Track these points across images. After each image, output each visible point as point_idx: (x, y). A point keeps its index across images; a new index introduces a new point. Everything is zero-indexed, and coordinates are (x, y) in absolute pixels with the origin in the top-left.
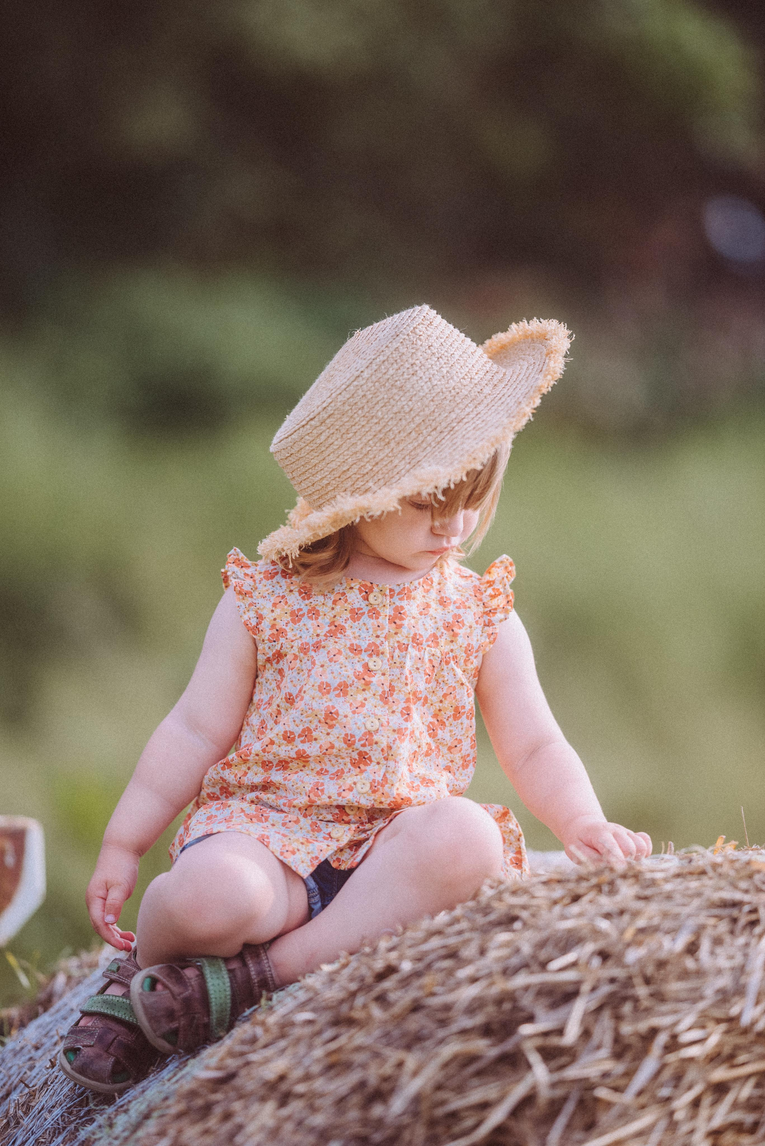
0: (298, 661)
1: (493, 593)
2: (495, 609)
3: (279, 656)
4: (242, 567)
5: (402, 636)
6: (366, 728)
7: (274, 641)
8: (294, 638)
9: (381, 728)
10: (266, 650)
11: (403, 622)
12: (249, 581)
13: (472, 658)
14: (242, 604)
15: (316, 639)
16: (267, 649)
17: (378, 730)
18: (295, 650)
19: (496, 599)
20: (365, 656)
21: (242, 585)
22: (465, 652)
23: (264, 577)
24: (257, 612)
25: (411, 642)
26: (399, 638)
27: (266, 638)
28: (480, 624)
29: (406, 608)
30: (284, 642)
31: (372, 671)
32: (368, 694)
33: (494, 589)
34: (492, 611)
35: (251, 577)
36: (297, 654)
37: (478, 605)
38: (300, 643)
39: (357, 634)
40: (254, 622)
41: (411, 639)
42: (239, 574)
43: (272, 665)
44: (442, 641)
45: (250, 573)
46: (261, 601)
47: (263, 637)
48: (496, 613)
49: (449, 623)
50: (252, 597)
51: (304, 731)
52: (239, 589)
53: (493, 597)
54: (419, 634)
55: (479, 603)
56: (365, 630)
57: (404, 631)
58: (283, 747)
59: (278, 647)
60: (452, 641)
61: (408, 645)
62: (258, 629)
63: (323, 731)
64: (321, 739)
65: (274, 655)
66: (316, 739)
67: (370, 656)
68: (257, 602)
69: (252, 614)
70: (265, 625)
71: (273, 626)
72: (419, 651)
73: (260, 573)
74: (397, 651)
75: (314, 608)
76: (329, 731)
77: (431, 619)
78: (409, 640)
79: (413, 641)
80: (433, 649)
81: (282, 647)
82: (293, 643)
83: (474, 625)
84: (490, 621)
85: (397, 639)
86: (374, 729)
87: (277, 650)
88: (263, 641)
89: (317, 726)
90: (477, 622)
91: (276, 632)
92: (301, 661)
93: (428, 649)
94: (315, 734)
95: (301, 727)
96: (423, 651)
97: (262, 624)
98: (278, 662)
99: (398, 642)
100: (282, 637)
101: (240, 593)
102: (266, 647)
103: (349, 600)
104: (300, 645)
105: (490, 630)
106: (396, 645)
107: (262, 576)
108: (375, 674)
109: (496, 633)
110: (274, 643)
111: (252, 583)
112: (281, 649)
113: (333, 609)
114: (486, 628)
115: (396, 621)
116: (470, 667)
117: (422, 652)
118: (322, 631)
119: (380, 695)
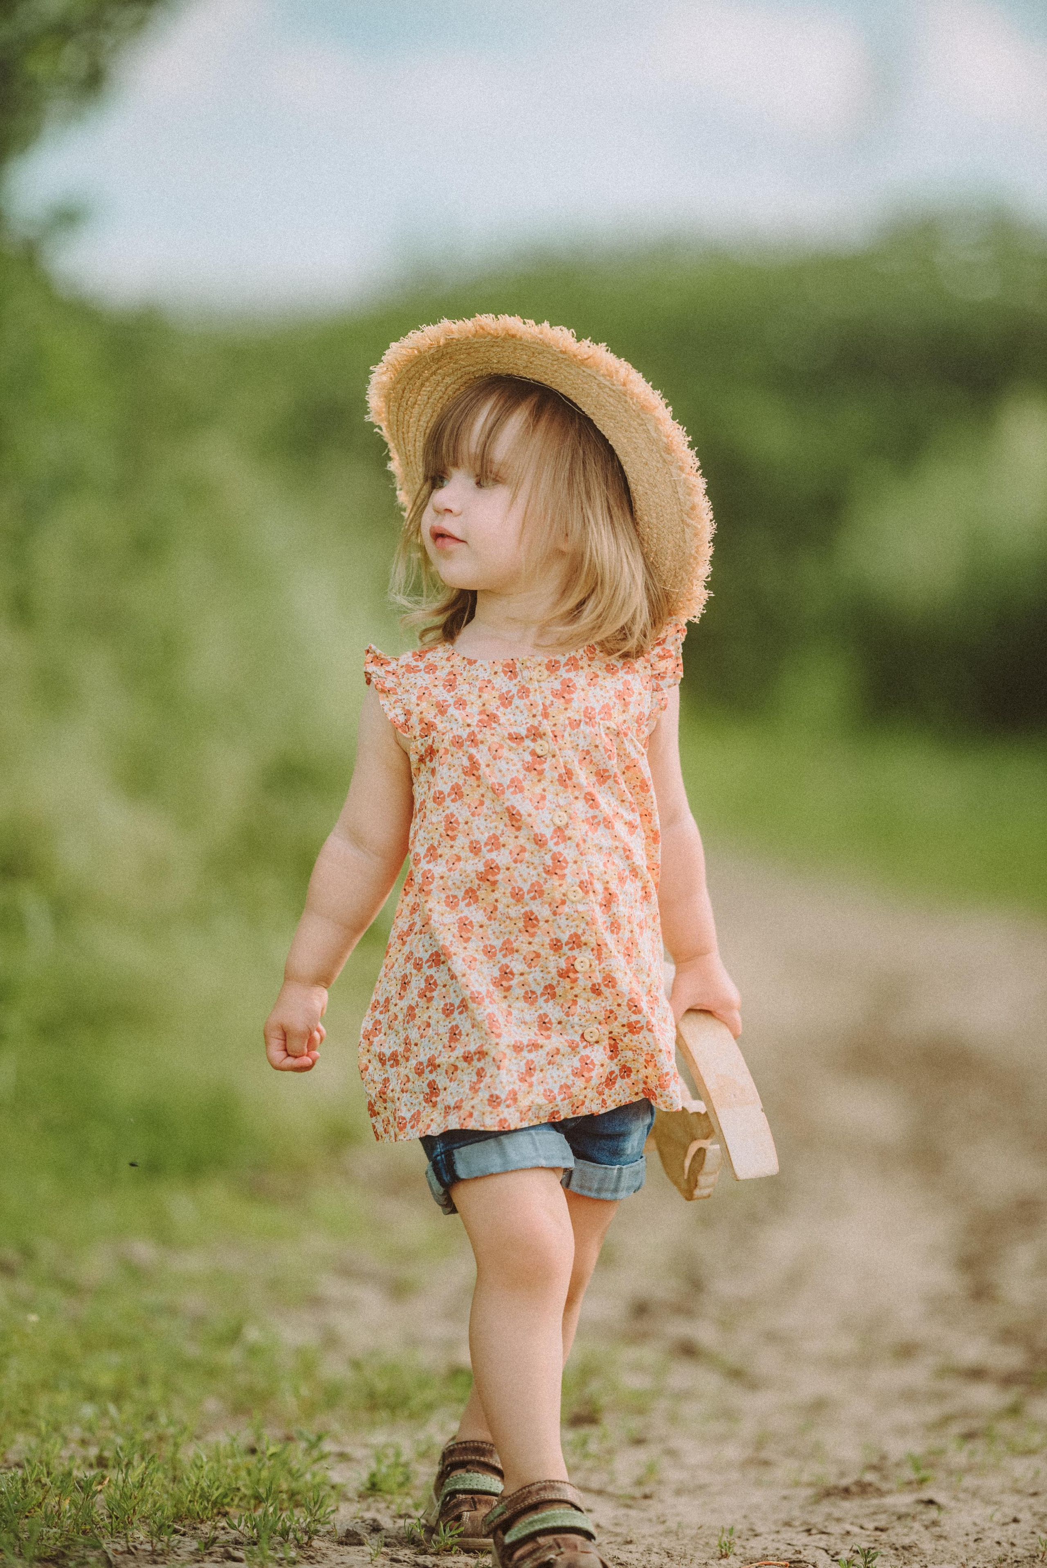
0: (449, 756)
1: (662, 653)
2: (665, 673)
3: (431, 752)
4: (382, 665)
5: (573, 711)
6: (555, 825)
7: (426, 736)
8: (445, 731)
9: (570, 822)
10: (417, 747)
11: (573, 696)
12: (391, 678)
13: (643, 727)
14: (387, 703)
15: (468, 730)
16: (419, 746)
17: (567, 824)
18: (446, 744)
19: (665, 661)
20: (528, 742)
21: (384, 683)
22: (637, 722)
23: (406, 670)
24: (403, 708)
25: (582, 717)
26: (570, 713)
27: (418, 734)
28: (649, 690)
29: (575, 680)
30: (435, 735)
31: (542, 756)
32: (545, 784)
33: (664, 649)
34: (661, 675)
35: (393, 674)
36: (449, 748)
37: (645, 668)
38: (451, 735)
39: (512, 720)
40: (402, 719)
41: (582, 714)
42: (379, 673)
43: (425, 763)
44: (615, 713)
45: (391, 670)
46: (405, 696)
47: (414, 733)
48: (665, 677)
49: (619, 691)
50: (396, 694)
51: (490, 838)
52: (380, 687)
53: (662, 658)
54: (591, 707)
55: (646, 664)
56: (519, 714)
57: (575, 704)
58: (471, 862)
59: (430, 742)
60: (624, 711)
61: (580, 721)
62: (408, 726)
63: (511, 835)
64: (510, 844)
65: (426, 751)
66: (504, 845)
67: (534, 740)
68: (403, 697)
69: (399, 711)
70: (414, 720)
71: (421, 721)
72: (593, 726)
73: (402, 667)
74: (568, 729)
75: (461, 698)
76: (517, 833)
77: (601, 689)
78: (580, 715)
79: (585, 716)
80: (606, 722)
81: (434, 741)
82: (444, 737)
83: (643, 692)
84: (658, 685)
85: (568, 715)
86: (564, 823)
87: (429, 745)
88: (415, 738)
89: (503, 831)
90: (645, 688)
91: (425, 726)
92: (452, 756)
93: (602, 722)
94: (502, 840)
95: (486, 835)
96: (597, 725)
97: (411, 720)
98: (431, 760)
99: (569, 718)
100: (433, 730)
101: (383, 691)
102: (419, 743)
103: (496, 686)
104: (451, 738)
105: (658, 695)
106: (567, 722)
107: (404, 670)
108: (546, 759)
109: (667, 698)
110: (426, 738)
111: (395, 680)
112: (433, 743)
113: (480, 696)
114: (655, 693)
115: (565, 695)
116: (643, 736)
117: (597, 727)
118: (474, 721)
119: (558, 780)
